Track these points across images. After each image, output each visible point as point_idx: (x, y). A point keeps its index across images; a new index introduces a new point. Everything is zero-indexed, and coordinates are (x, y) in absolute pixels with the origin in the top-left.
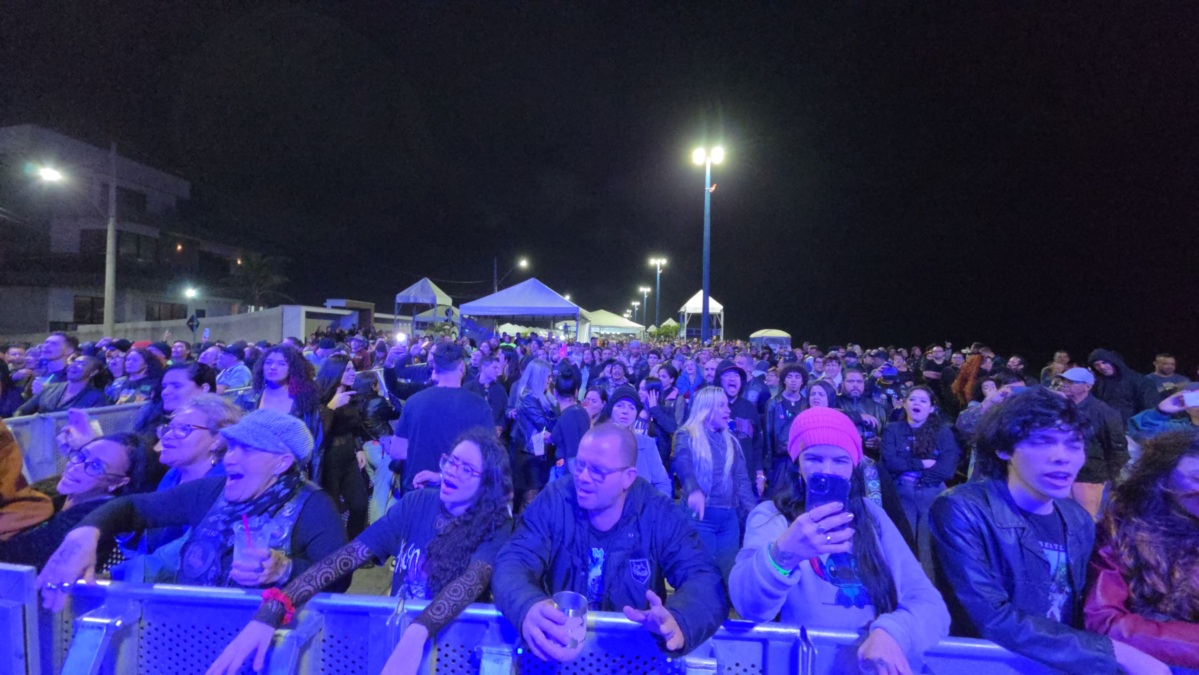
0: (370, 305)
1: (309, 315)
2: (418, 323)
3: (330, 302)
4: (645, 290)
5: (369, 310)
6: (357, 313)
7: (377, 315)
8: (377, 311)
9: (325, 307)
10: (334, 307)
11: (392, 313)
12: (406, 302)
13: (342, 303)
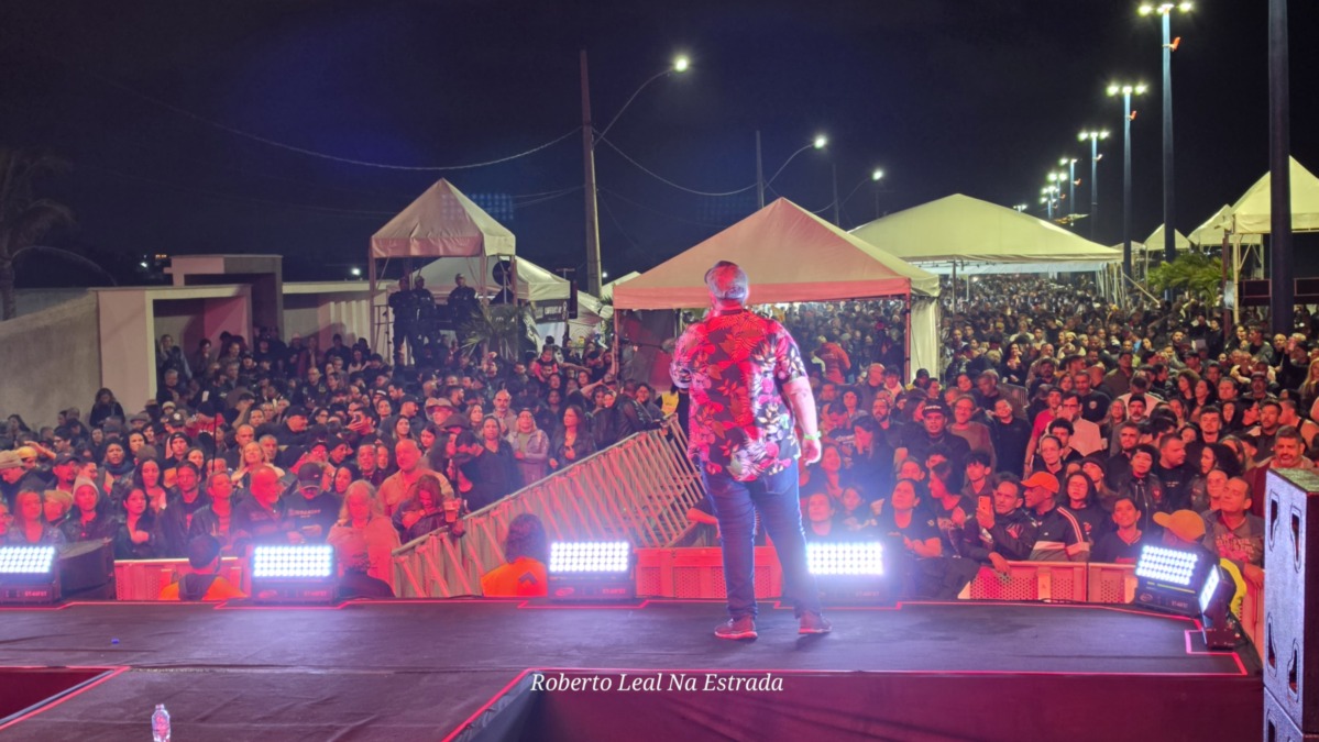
0: (269, 262)
3: (181, 266)
4: (1125, 91)
5: (269, 277)
6: (248, 290)
7: (289, 288)
10: (193, 280)
12: (399, 253)
13: (215, 265)
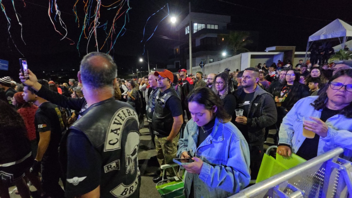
1: (253, 57)
3: (268, 49)
5: (291, 51)
6: (283, 53)
7: (296, 53)
8: (296, 51)
9: (266, 51)
10: (269, 51)
11: (305, 51)
12: (316, 39)
13: (274, 48)
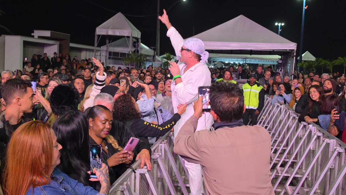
0: (67, 36)
2: (110, 53)
3: (37, 33)
6: (58, 43)
7: (72, 45)
9: (33, 37)
12: (105, 33)
13: (47, 33)
